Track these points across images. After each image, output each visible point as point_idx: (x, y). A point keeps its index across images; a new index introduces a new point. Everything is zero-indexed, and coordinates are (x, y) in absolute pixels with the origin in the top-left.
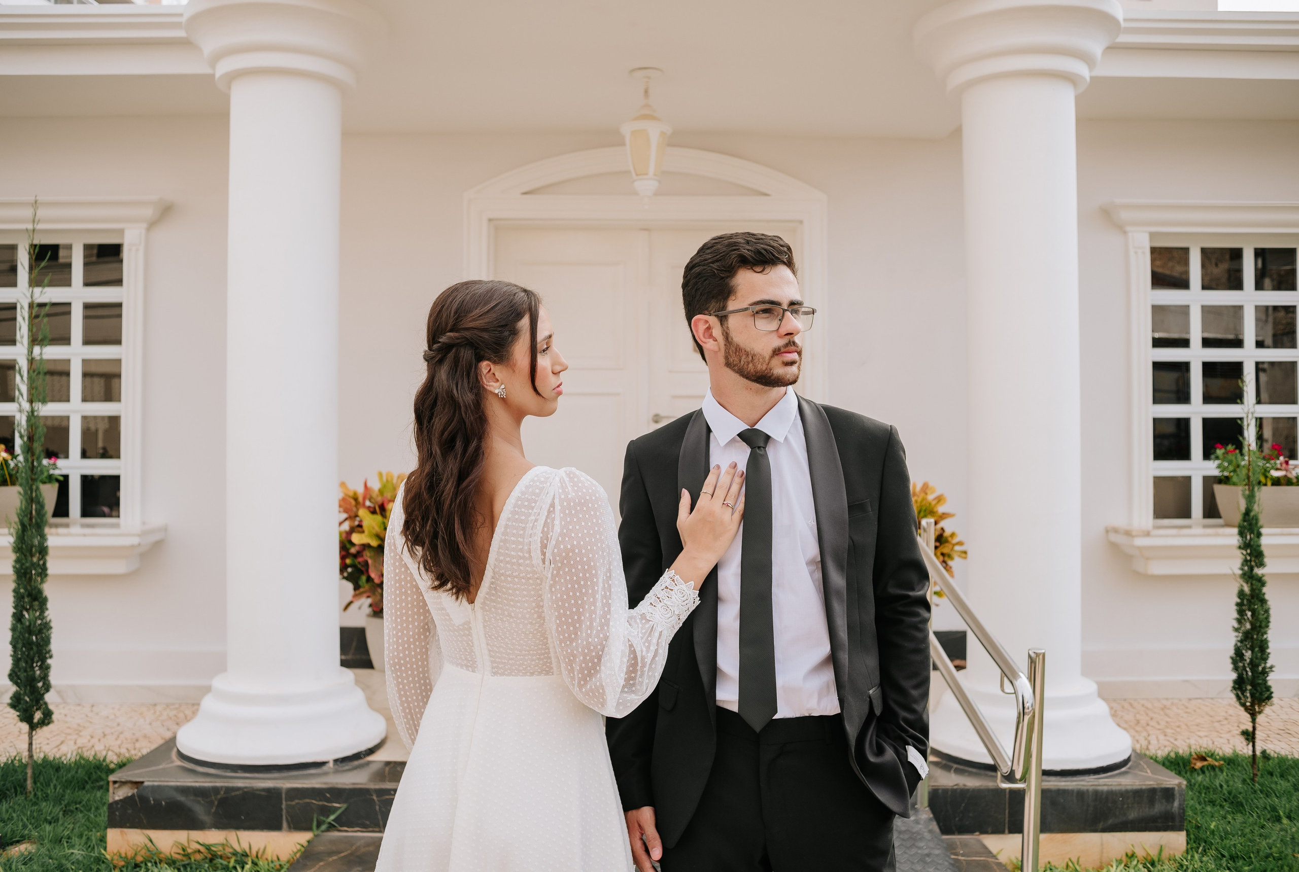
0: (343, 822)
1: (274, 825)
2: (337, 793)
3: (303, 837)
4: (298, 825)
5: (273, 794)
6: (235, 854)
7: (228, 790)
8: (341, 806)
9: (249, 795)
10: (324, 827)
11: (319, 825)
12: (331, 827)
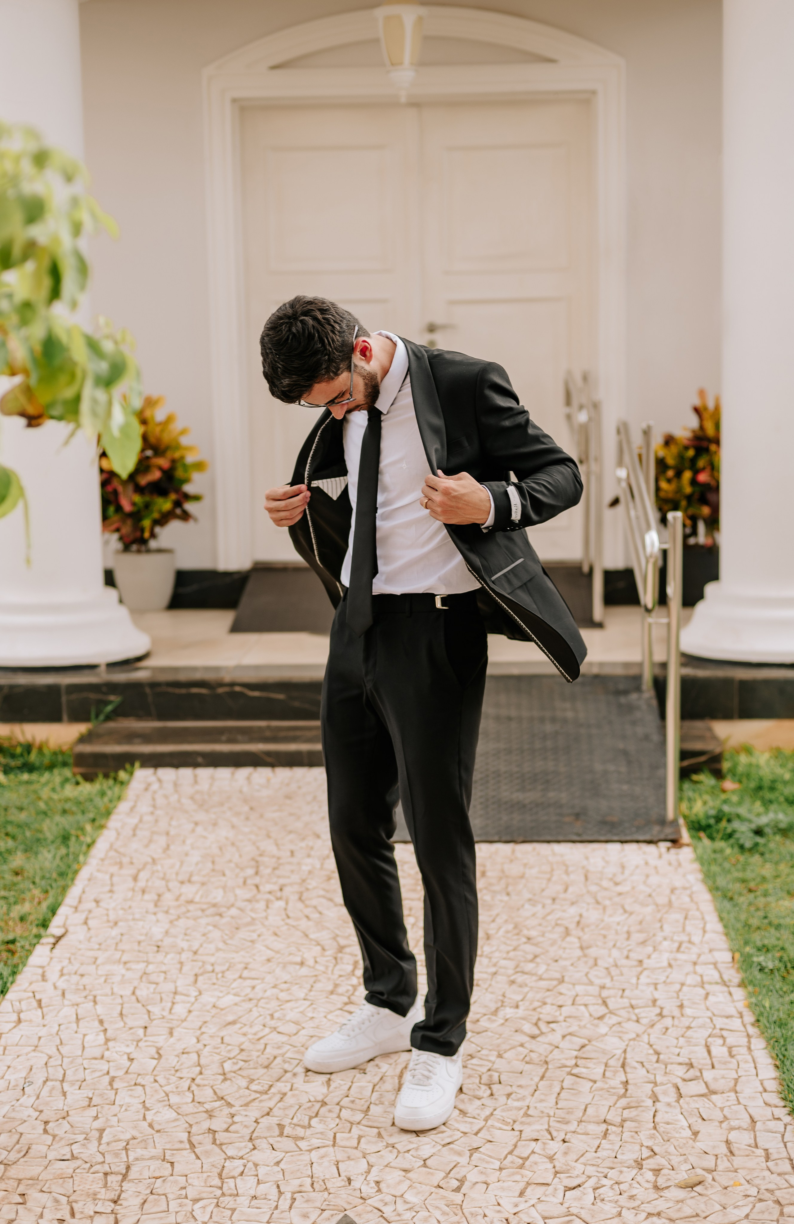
0: (118, 713)
1: (54, 717)
2: (112, 687)
3: (81, 728)
4: (77, 717)
5: (54, 689)
6: (21, 745)
7: (12, 687)
8: (115, 699)
9: (31, 691)
10: (102, 717)
11: (97, 716)
12: (108, 718)
